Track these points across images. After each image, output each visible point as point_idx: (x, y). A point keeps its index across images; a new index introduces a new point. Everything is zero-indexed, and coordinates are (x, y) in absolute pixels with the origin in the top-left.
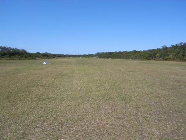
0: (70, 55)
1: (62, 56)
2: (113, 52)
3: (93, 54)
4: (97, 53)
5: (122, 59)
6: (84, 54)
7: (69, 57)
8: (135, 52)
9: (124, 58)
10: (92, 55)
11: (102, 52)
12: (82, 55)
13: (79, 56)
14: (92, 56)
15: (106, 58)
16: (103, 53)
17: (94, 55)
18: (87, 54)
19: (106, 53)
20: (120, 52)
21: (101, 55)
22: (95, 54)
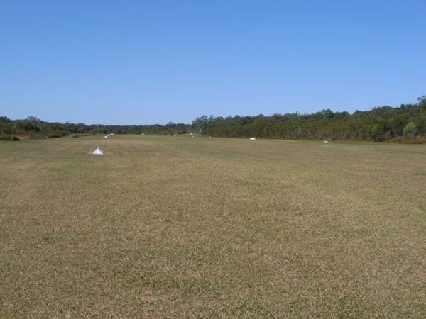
0: (107, 127)
1: (81, 129)
2: (254, 118)
3: (186, 123)
4: (198, 120)
5: (291, 138)
6: (153, 124)
7: (105, 132)
8: (330, 116)
9: (297, 137)
10: (182, 125)
11: (215, 116)
12: (146, 126)
13: (137, 130)
14: (180, 129)
15: (234, 136)
16: (219, 119)
17: (189, 125)
18: (164, 125)
19: (229, 119)
20: (277, 118)
21: (211, 128)
22: (191, 123)
